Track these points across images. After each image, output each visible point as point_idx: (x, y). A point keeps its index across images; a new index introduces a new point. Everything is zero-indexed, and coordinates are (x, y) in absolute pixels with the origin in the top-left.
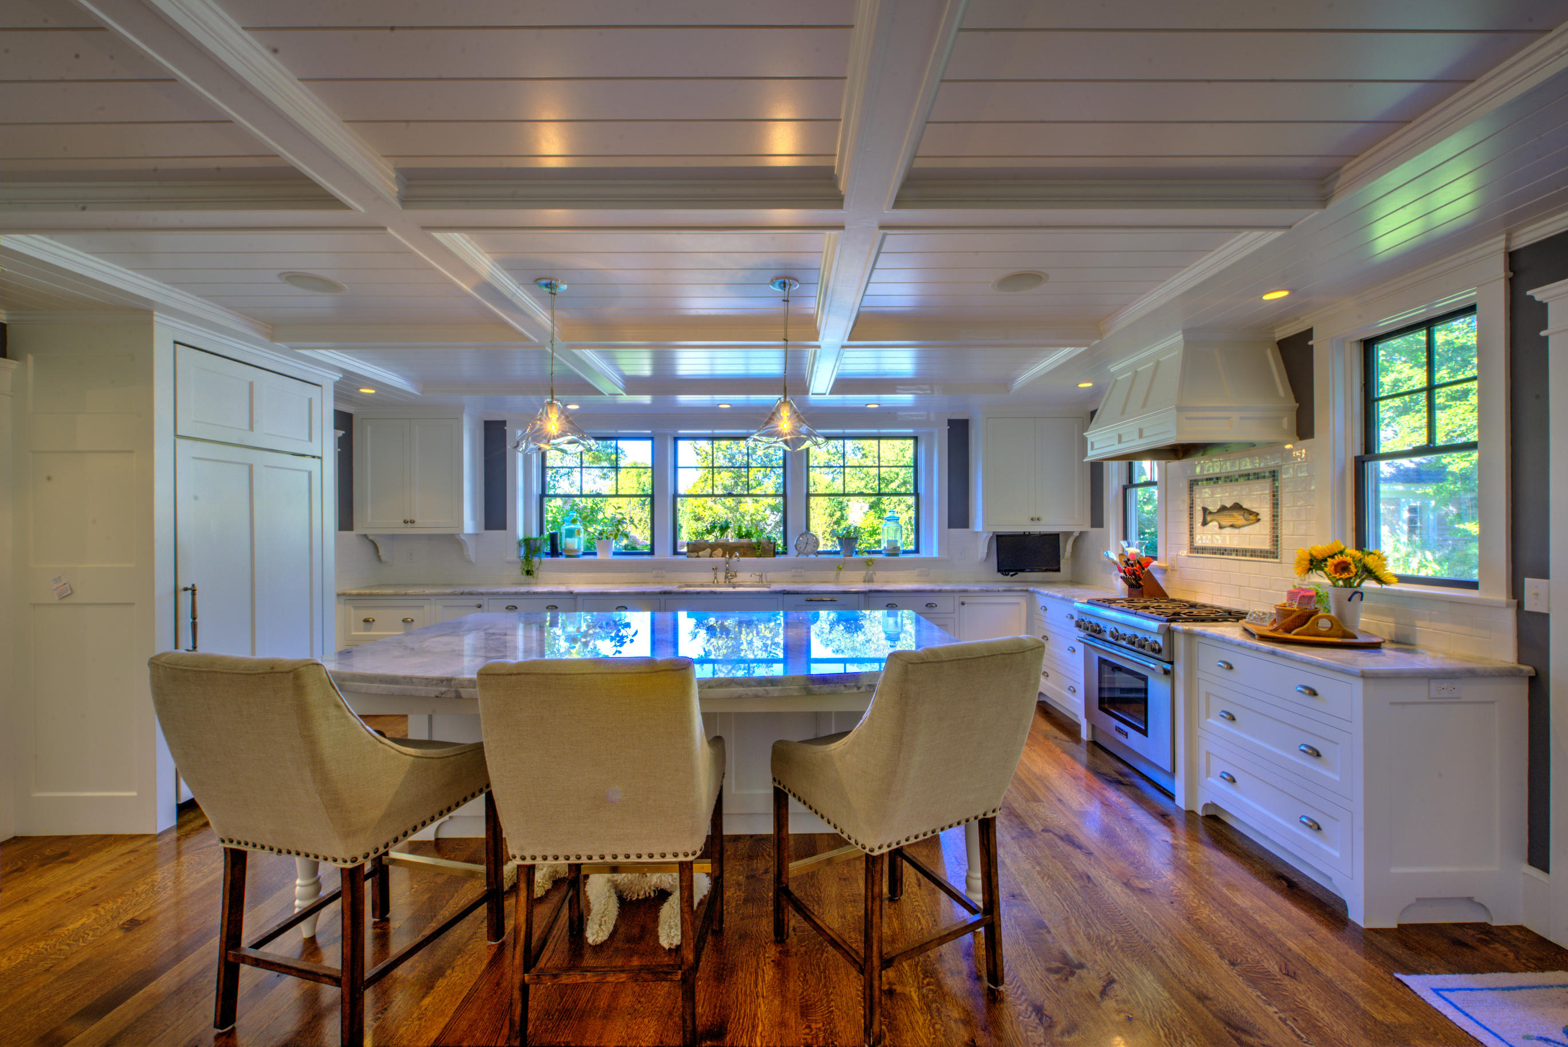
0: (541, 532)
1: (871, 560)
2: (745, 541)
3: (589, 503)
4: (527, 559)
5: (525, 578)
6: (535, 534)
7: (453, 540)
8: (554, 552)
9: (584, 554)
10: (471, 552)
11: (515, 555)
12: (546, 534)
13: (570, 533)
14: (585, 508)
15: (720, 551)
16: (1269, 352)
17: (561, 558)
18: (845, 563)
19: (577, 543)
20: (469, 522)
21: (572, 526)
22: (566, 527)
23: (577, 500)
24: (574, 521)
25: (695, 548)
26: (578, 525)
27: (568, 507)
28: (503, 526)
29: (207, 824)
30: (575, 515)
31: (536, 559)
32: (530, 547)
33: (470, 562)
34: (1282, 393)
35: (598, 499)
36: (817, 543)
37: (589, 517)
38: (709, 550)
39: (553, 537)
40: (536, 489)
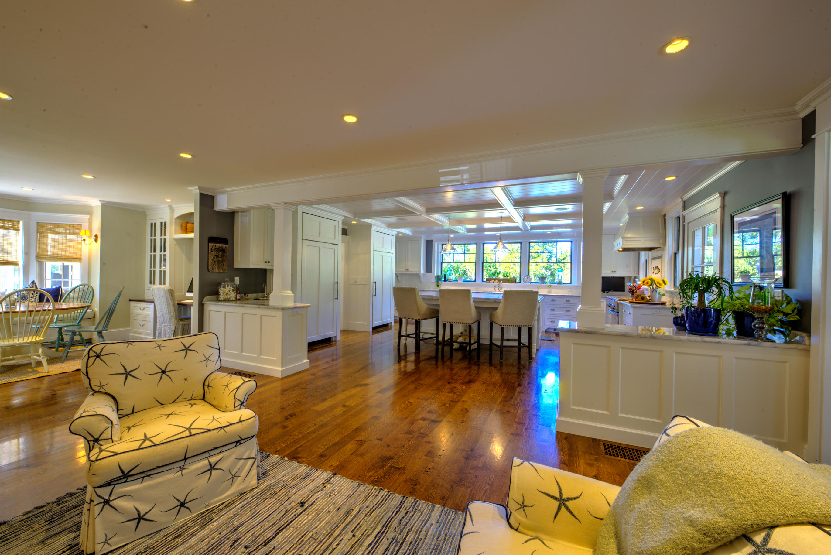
0: (441, 274)
1: (550, 285)
2: (506, 278)
3: (456, 265)
4: (438, 281)
5: (436, 287)
6: (440, 274)
7: (418, 275)
8: (445, 280)
9: (454, 281)
10: (422, 279)
11: (434, 280)
12: (443, 273)
13: (450, 274)
14: (455, 267)
15: (497, 281)
16: (660, 219)
17: (447, 282)
18: (540, 286)
19: (452, 277)
20: (422, 271)
21: (451, 272)
22: (449, 272)
23: (452, 264)
24: (451, 271)
25: (488, 280)
26: (452, 272)
27: (449, 266)
28: (431, 272)
29: (395, 317)
30: (452, 269)
31: (440, 282)
32: (438, 278)
33: (422, 282)
34: (661, 232)
35: (459, 264)
36: (531, 279)
37: (456, 270)
38: (493, 281)
39: (445, 275)
40: (440, 261)
